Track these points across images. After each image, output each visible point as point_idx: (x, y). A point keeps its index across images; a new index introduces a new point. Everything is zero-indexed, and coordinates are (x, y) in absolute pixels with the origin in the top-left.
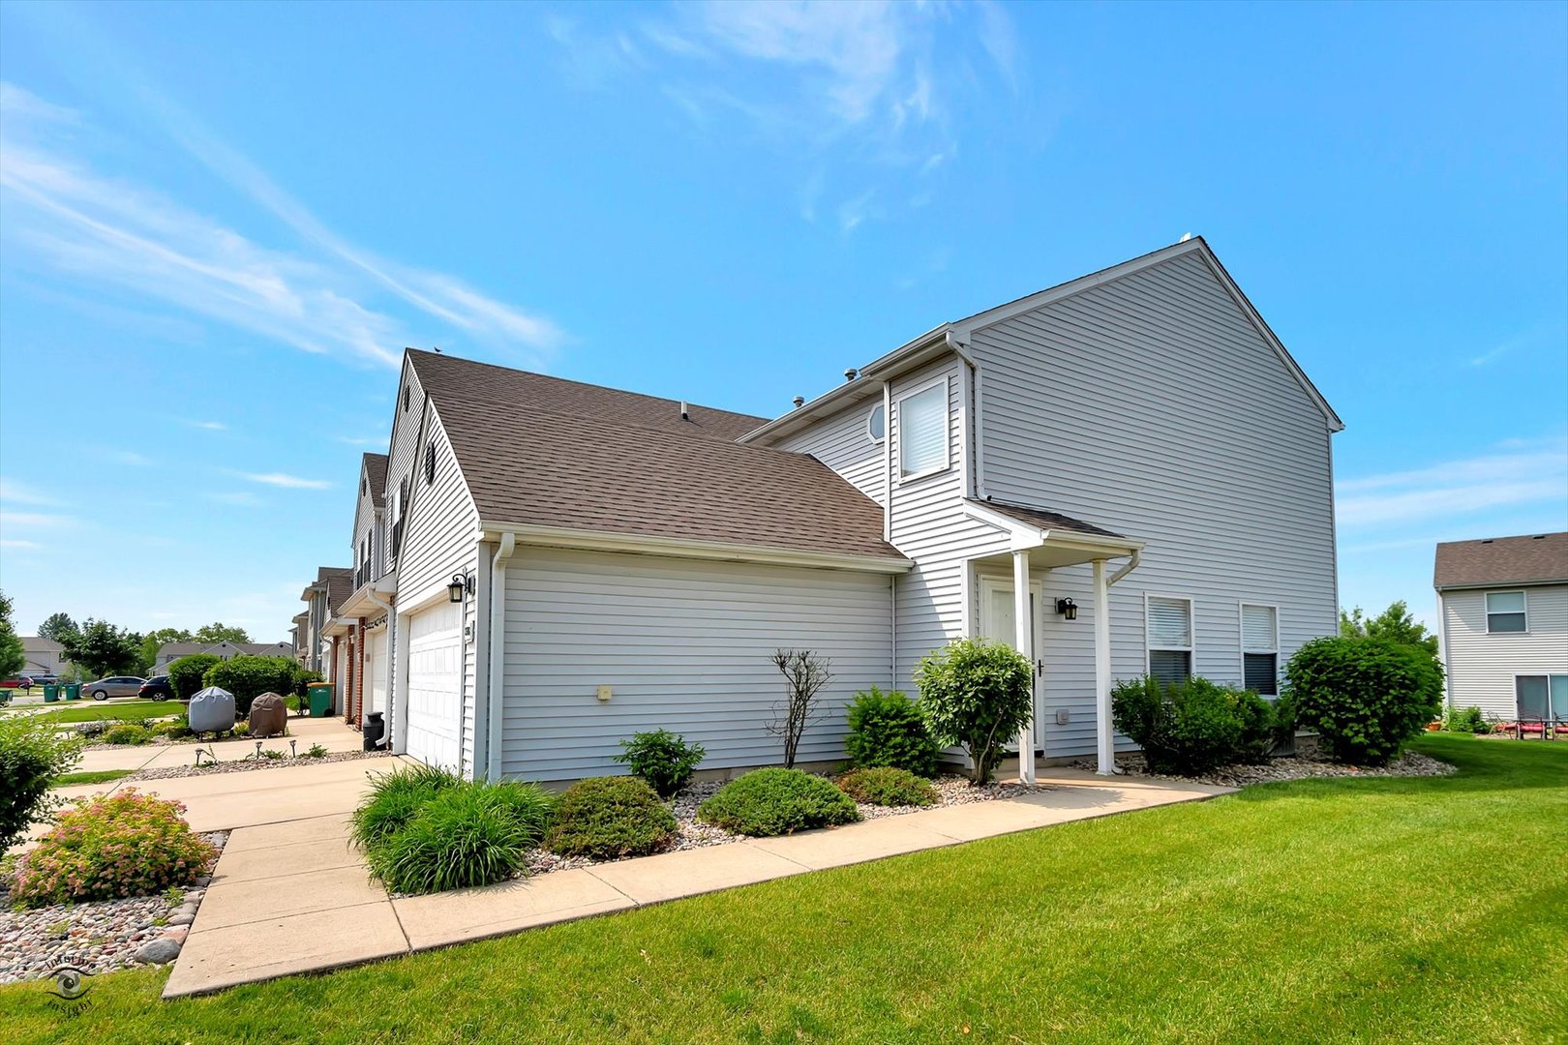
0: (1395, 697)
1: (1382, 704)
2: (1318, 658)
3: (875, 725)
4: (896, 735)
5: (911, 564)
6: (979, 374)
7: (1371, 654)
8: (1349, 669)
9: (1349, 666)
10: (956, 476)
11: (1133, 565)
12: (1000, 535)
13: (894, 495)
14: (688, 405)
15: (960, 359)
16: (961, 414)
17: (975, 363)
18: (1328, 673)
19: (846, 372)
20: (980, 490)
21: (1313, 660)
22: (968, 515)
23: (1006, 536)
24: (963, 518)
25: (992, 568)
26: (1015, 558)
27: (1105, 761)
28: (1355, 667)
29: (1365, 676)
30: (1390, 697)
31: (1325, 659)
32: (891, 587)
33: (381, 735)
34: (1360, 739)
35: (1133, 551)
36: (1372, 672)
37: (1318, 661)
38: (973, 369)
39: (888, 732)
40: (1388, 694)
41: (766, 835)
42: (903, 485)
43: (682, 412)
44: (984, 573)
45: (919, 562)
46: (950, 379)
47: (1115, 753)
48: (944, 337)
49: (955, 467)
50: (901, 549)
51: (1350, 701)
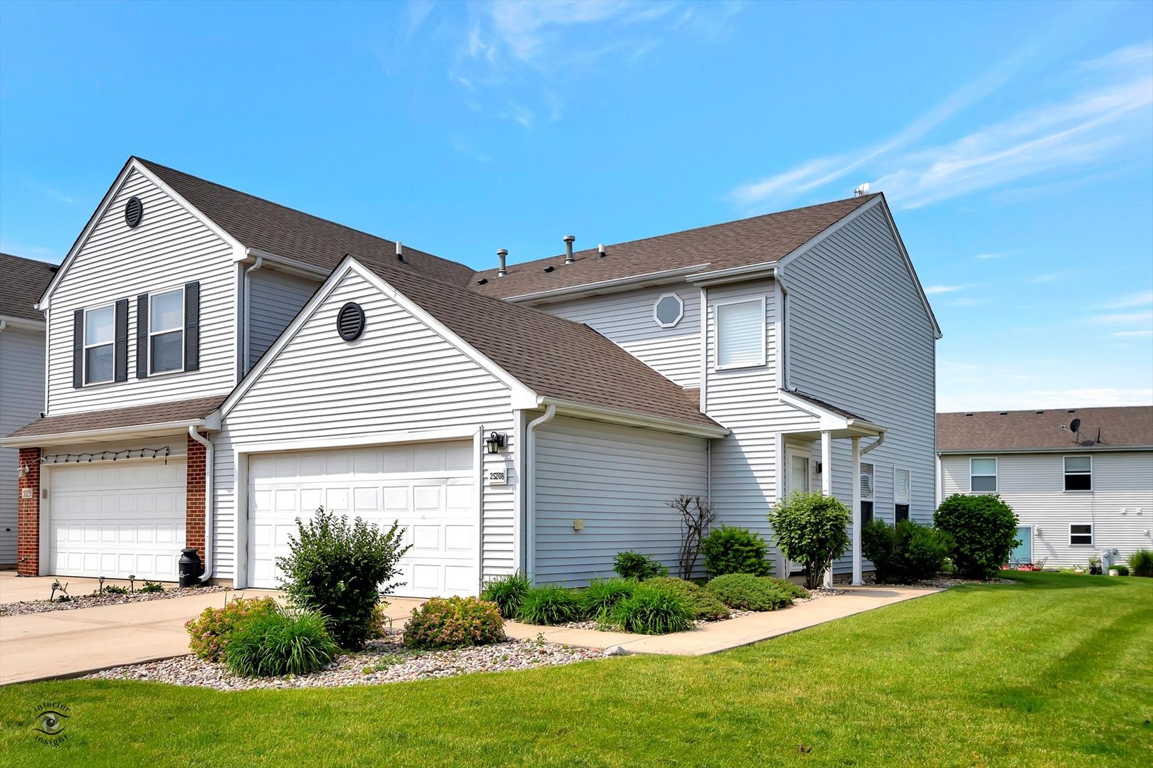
0: (1003, 534)
1: (995, 538)
2: (959, 508)
3: (737, 550)
4: (749, 557)
5: (728, 433)
6: (788, 298)
7: (989, 506)
8: (979, 517)
9: (978, 514)
10: (771, 371)
11: (879, 442)
12: (810, 418)
13: (710, 377)
14: (402, 246)
15: (776, 283)
16: (778, 326)
17: (788, 291)
18: (965, 519)
19: (566, 238)
20: (788, 383)
21: (956, 510)
22: (782, 401)
23: (815, 419)
24: (777, 402)
25: (799, 442)
26: (823, 435)
27: (857, 577)
28: (982, 515)
29: (987, 521)
30: (1000, 534)
31: (964, 509)
32: (707, 449)
33: (202, 572)
34: (984, 560)
35: (881, 433)
36: (991, 519)
37: (959, 510)
38: (785, 294)
39: (745, 554)
40: (999, 532)
41: (766, 610)
42: (719, 372)
43: (397, 253)
44: (790, 443)
45: (734, 431)
46: (766, 298)
47: (863, 572)
48: (773, 269)
49: (770, 365)
50: (717, 420)
51: (978, 536)
